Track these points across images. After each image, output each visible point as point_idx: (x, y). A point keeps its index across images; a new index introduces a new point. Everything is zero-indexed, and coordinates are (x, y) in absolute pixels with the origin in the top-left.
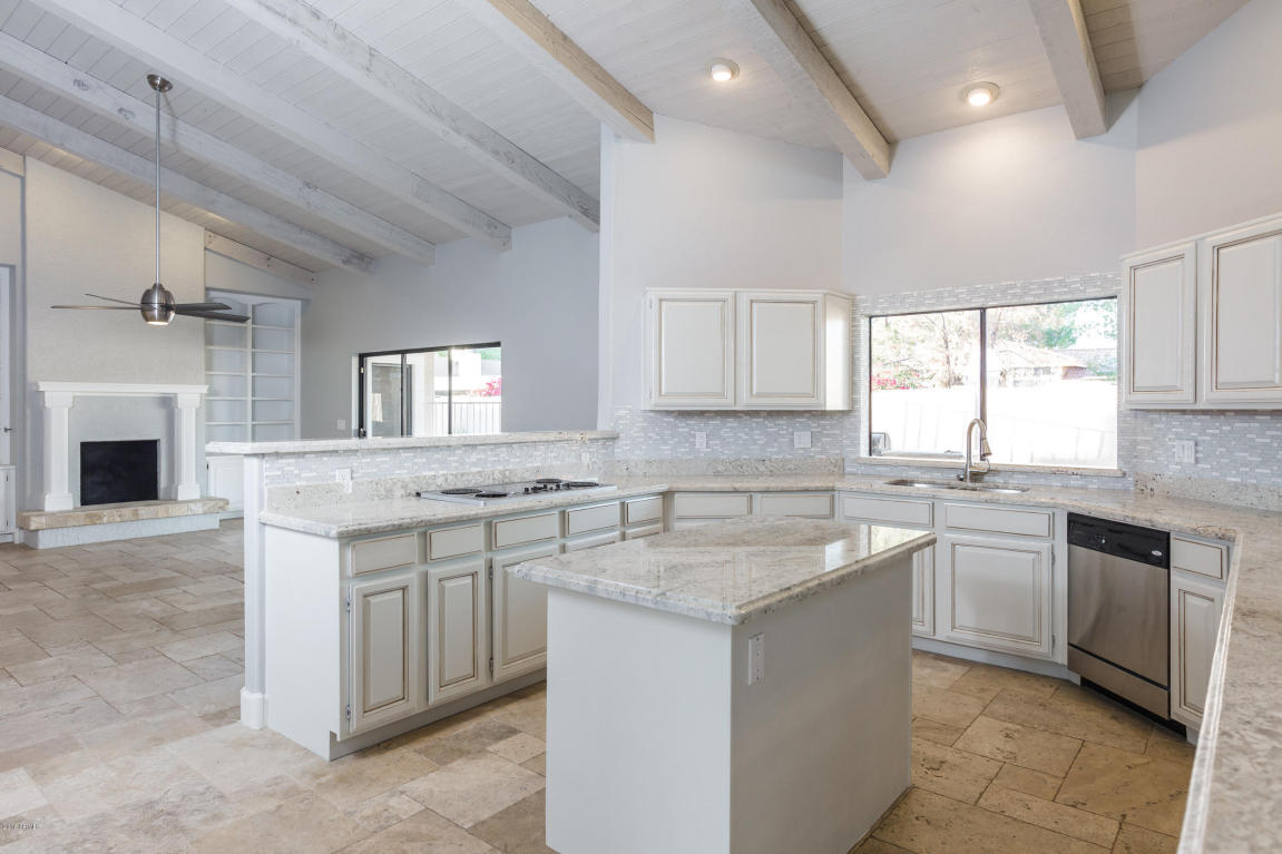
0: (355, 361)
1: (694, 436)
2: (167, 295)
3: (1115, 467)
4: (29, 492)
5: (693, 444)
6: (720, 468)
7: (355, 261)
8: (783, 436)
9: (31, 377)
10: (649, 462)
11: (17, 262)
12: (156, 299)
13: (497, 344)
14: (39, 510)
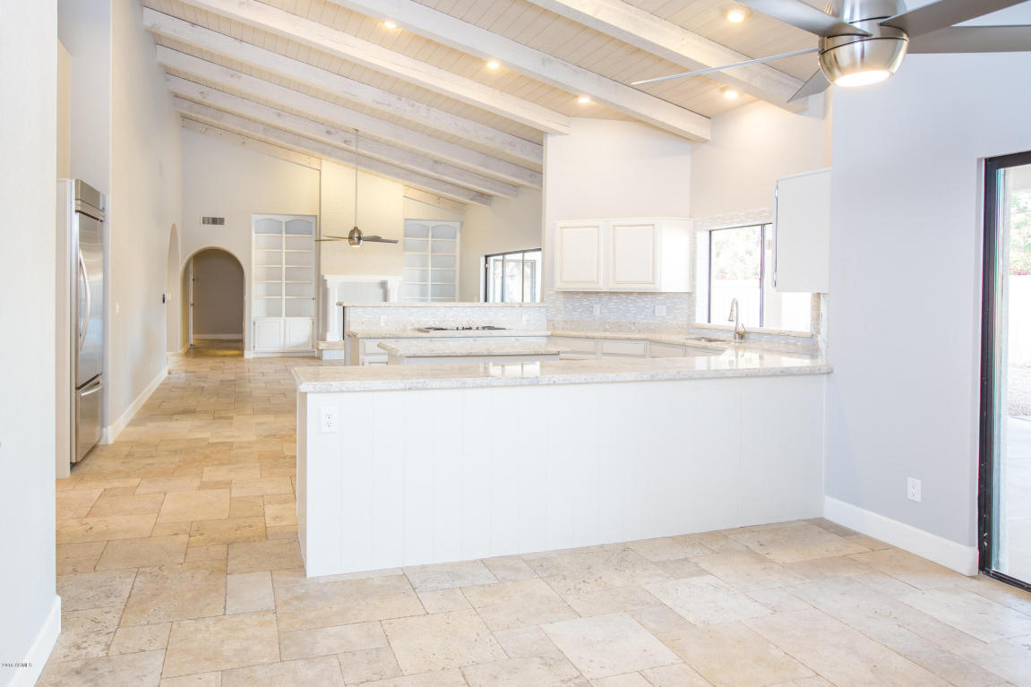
0: (483, 259)
1: (592, 307)
2: (359, 232)
3: (809, 331)
4: (321, 330)
5: (592, 311)
6: (607, 327)
7: (478, 198)
8: (648, 308)
9: (322, 273)
10: (566, 322)
11: (318, 214)
12: (356, 235)
13: (540, 249)
14: (324, 339)
